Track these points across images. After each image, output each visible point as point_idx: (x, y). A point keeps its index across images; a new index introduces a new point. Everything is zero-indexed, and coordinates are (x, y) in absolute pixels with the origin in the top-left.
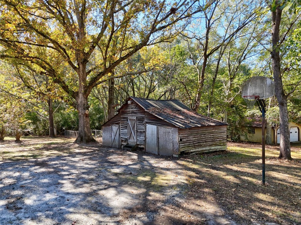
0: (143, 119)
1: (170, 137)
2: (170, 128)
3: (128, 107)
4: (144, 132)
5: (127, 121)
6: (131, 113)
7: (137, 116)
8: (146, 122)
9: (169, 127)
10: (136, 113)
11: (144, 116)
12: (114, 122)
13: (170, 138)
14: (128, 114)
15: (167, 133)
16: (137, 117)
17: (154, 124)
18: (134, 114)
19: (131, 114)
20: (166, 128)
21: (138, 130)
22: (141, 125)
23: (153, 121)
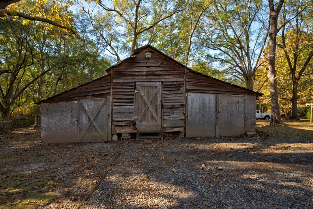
0: (180, 84)
1: (240, 109)
2: (240, 96)
3: (134, 64)
4: (182, 105)
5: (135, 88)
6: (146, 75)
7: (162, 80)
8: (187, 89)
9: (238, 96)
10: (160, 75)
11: (182, 80)
12: (89, 92)
13: (240, 111)
14: (136, 78)
15: (234, 104)
16: (162, 82)
17: (208, 92)
18: (153, 77)
19: (144, 77)
20: (233, 96)
21: (164, 104)
22: (174, 95)
23: (205, 87)
